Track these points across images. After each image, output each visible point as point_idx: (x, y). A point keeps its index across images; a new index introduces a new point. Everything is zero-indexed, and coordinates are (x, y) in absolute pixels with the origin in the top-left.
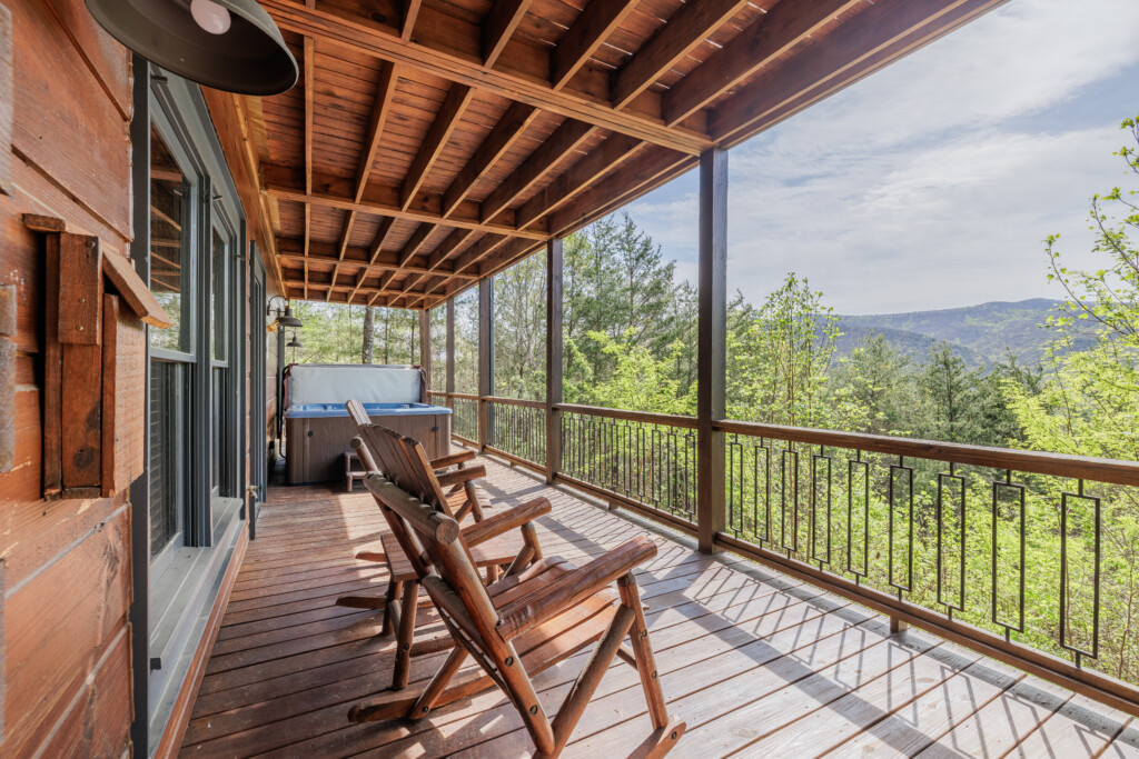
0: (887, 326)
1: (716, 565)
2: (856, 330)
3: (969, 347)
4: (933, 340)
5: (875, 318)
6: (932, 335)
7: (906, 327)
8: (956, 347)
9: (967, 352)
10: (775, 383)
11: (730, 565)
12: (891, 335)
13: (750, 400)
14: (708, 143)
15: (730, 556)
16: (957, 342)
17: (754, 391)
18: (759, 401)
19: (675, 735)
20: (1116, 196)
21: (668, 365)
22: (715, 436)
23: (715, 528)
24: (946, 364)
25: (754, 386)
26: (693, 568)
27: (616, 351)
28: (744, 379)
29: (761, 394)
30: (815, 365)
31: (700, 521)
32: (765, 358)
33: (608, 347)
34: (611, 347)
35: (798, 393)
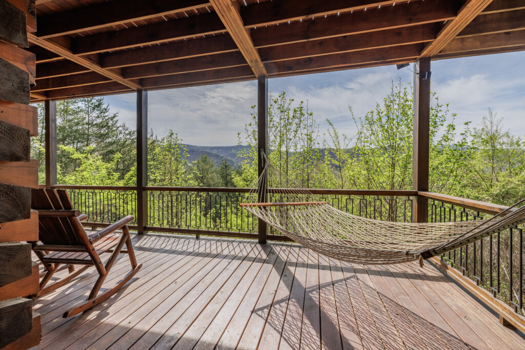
0: (208, 151)
1: (145, 237)
2: (197, 152)
3: (233, 160)
4: (223, 157)
5: (204, 148)
6: (222, 155)
7: (215, 152)
8: (229, 160)
9: (233, 162)
10: (165, 173)
11: (150, 235)
12: (210, 154)
13: (155, 181)
14: (141, 88)
15: (150, 233)
16: (230, 158)
17: (156, 177)
18: (158, 181)
19: (139, 267)
20: (250, 125)
21: (111, 165)
22: (144, 193)
23: (144, 225)
24: (226, 167)
25: (156, 175)
26: (136, 239)
27: (80, 157)
28: (152, 172)
29: (159, 178)
30: (180, 167)
31: (138, 224)
32: (160, 163)
33: (75, 155)
34: (76, 155)
35: (174, 177)
